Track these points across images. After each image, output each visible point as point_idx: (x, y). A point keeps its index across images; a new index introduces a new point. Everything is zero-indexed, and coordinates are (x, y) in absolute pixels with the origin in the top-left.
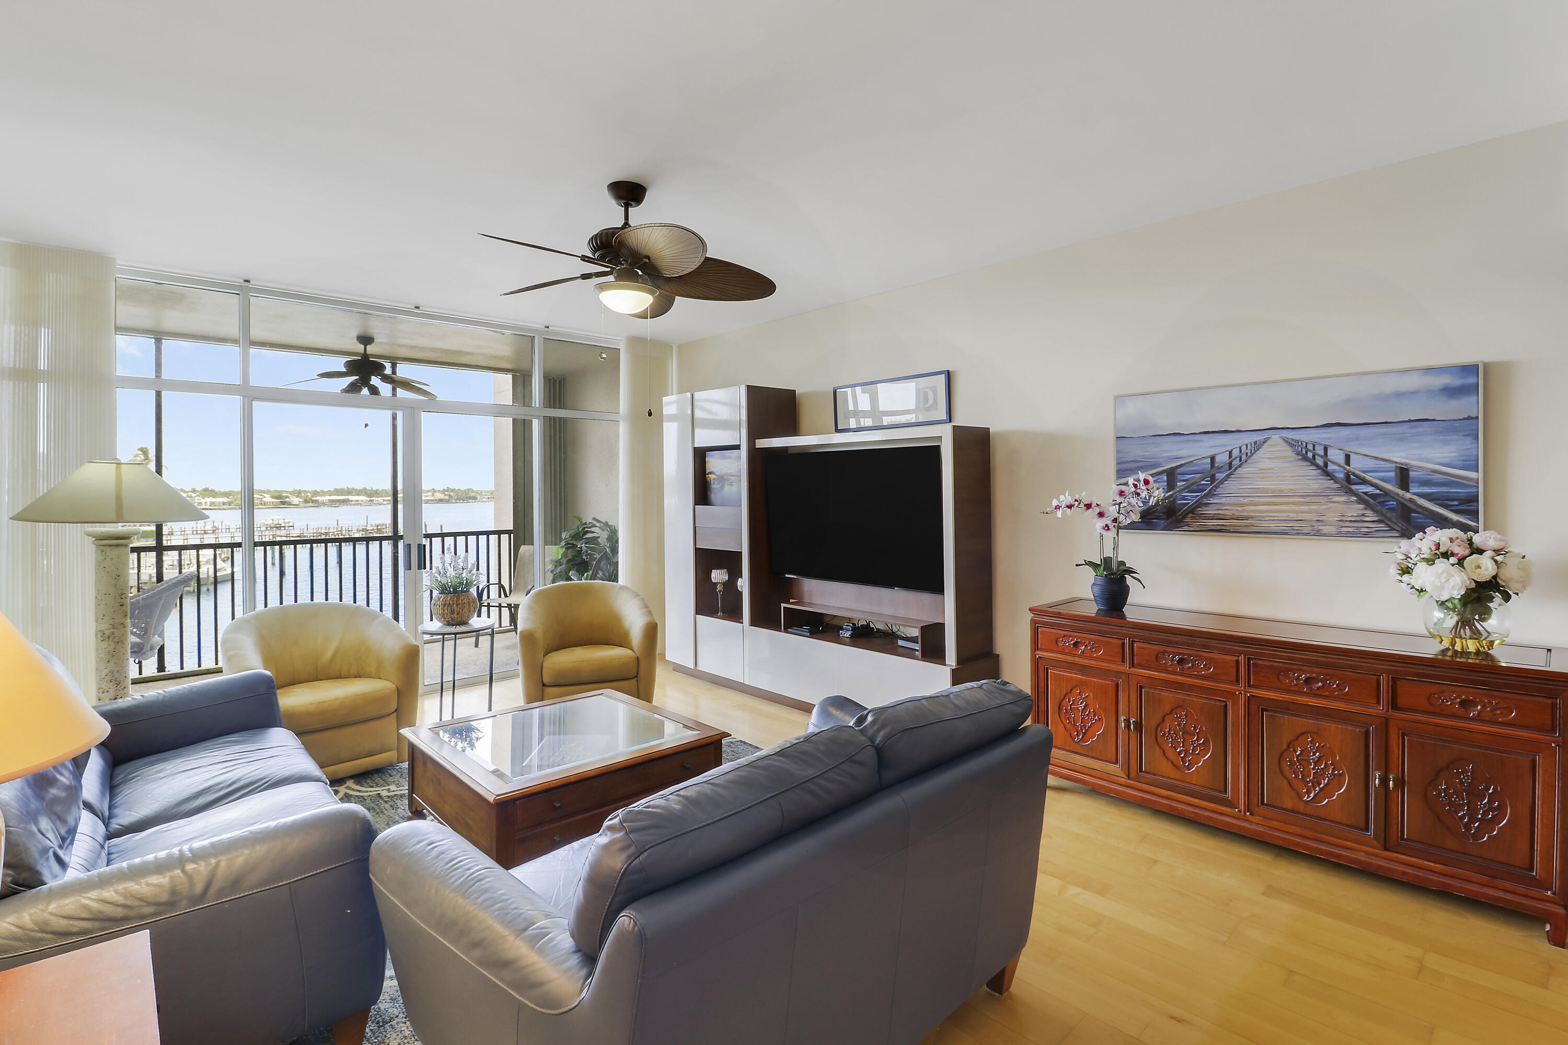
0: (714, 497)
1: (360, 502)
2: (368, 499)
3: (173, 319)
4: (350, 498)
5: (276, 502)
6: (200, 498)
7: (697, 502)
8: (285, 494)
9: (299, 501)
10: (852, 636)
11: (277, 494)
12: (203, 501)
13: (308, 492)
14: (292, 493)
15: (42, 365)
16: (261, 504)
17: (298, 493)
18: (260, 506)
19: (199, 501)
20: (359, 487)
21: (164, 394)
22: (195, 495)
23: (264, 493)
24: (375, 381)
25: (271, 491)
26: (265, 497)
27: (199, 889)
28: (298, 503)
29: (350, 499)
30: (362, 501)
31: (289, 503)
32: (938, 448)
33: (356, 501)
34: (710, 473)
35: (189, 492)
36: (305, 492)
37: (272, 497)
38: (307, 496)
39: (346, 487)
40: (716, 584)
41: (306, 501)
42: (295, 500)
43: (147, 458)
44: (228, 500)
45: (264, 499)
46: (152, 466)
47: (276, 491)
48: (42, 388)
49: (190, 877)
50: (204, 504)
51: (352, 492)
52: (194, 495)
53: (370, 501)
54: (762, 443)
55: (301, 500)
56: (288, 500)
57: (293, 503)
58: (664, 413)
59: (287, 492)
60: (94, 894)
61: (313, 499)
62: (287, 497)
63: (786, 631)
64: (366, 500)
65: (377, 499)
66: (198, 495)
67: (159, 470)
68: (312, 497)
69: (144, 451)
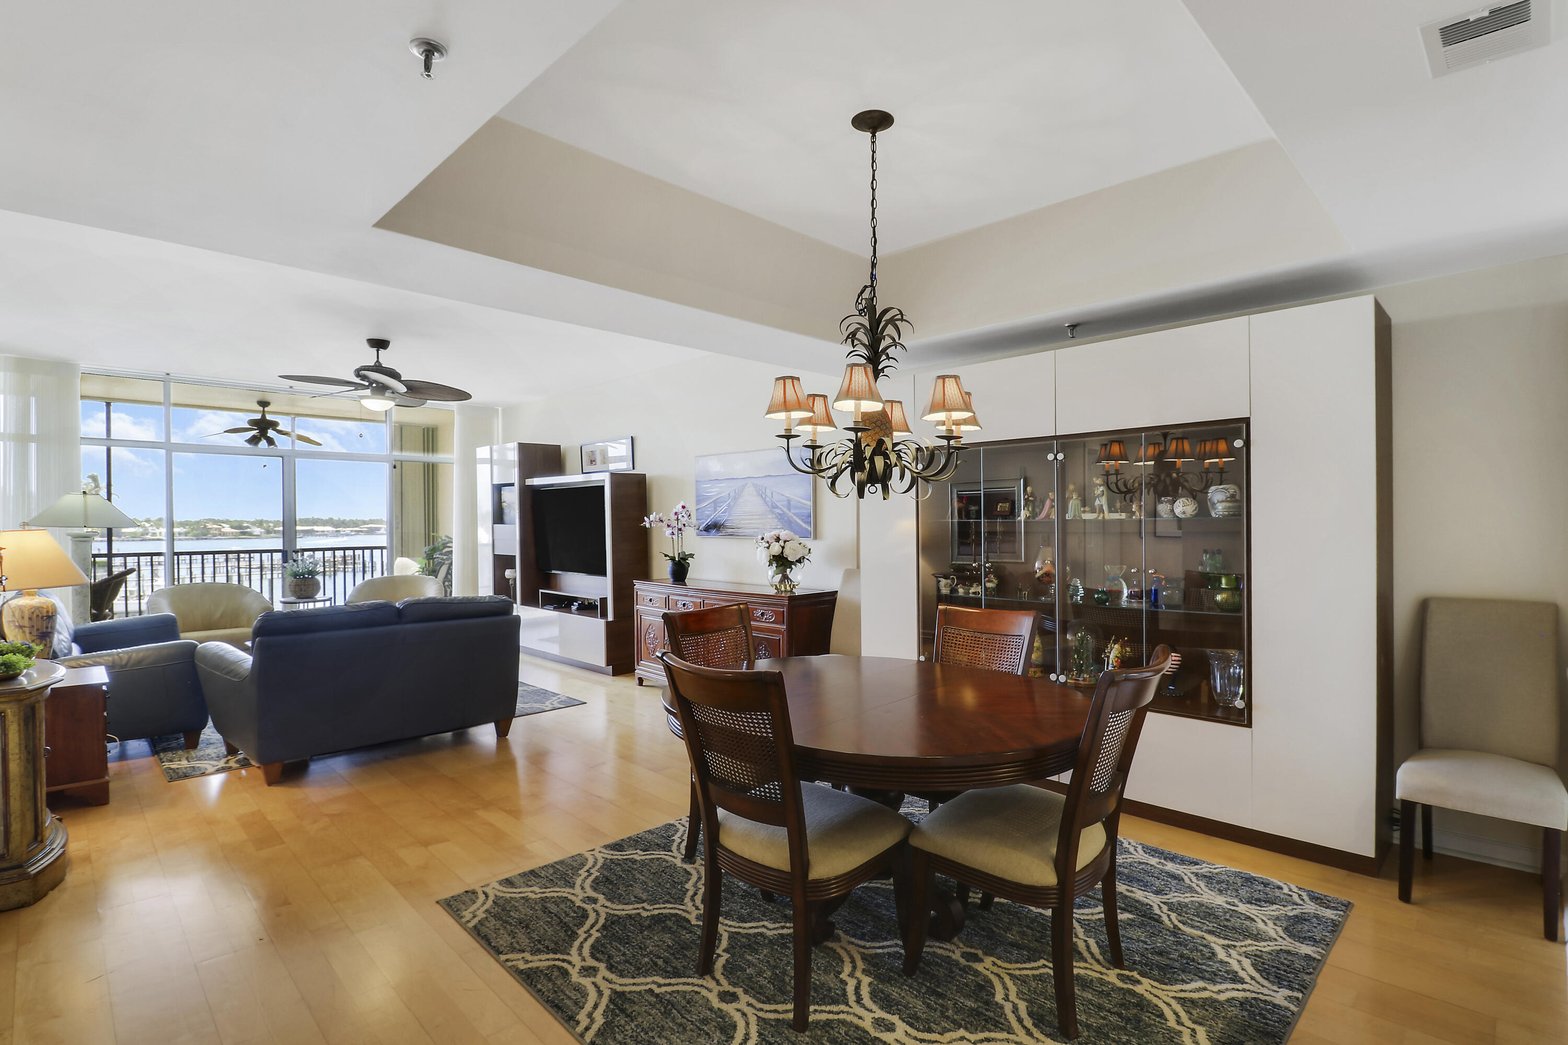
0: (506, 518)
1: (326, 533)
2: (335, 529)
3: (117, 391)
4: (316, 528)
5: (236, 532)
6: (154, 528)
7: (495, 522)
8: (245, 525)
9: (261, 532)
10: (578, 609)
11: (236, 524)
12: (157, 531)
13: (271, 522)
14: (254, 523)
15: (33, 431)
16: (220, 535)
17: (260, 523)
18: (219, 537)
19: (154, 531)
20: (325, 517)
21: (113, 449)
22: (149, 525)
23: (223, 523)
24: (271, 433)
25: (230, 521)
26: (224, 527)
27: (124, 663)
28: (259, 534)
29: (315, 530)
30: (328, 531)
31: (250, 534)
32: (603, 487)
33: (322, 531)
34: (504, 502)
35: (142, 521)
36: (267, 522)
37: (232, 527)
38: (269, 526)
39: (310, 517)
40: (509, 579)
41: (268, 532)
42: (257, 531)
43: (97, 486)
44: (185, 530)
45: (223, 530)
46: (103, 493)
47: (236, 521)
48: (33, 446)
49: (120, 658)
50: (158, 534)
51: (317, 522)
52: (147, 525)
53: (337, 531)
54: (529, 482)
55: (263, 530)
56: (249, 530)
57: (255, 534)
58: (478, 457)
59: (247, 522)
60: (82, 661)
61: (275, 529)
62: (248, 527)
63: (542, 607)
64: (333, 531)
65: (344, 529)
66: (151, 526)
67: (109, 499)
68: (275, 527)
69: (94, 479)
